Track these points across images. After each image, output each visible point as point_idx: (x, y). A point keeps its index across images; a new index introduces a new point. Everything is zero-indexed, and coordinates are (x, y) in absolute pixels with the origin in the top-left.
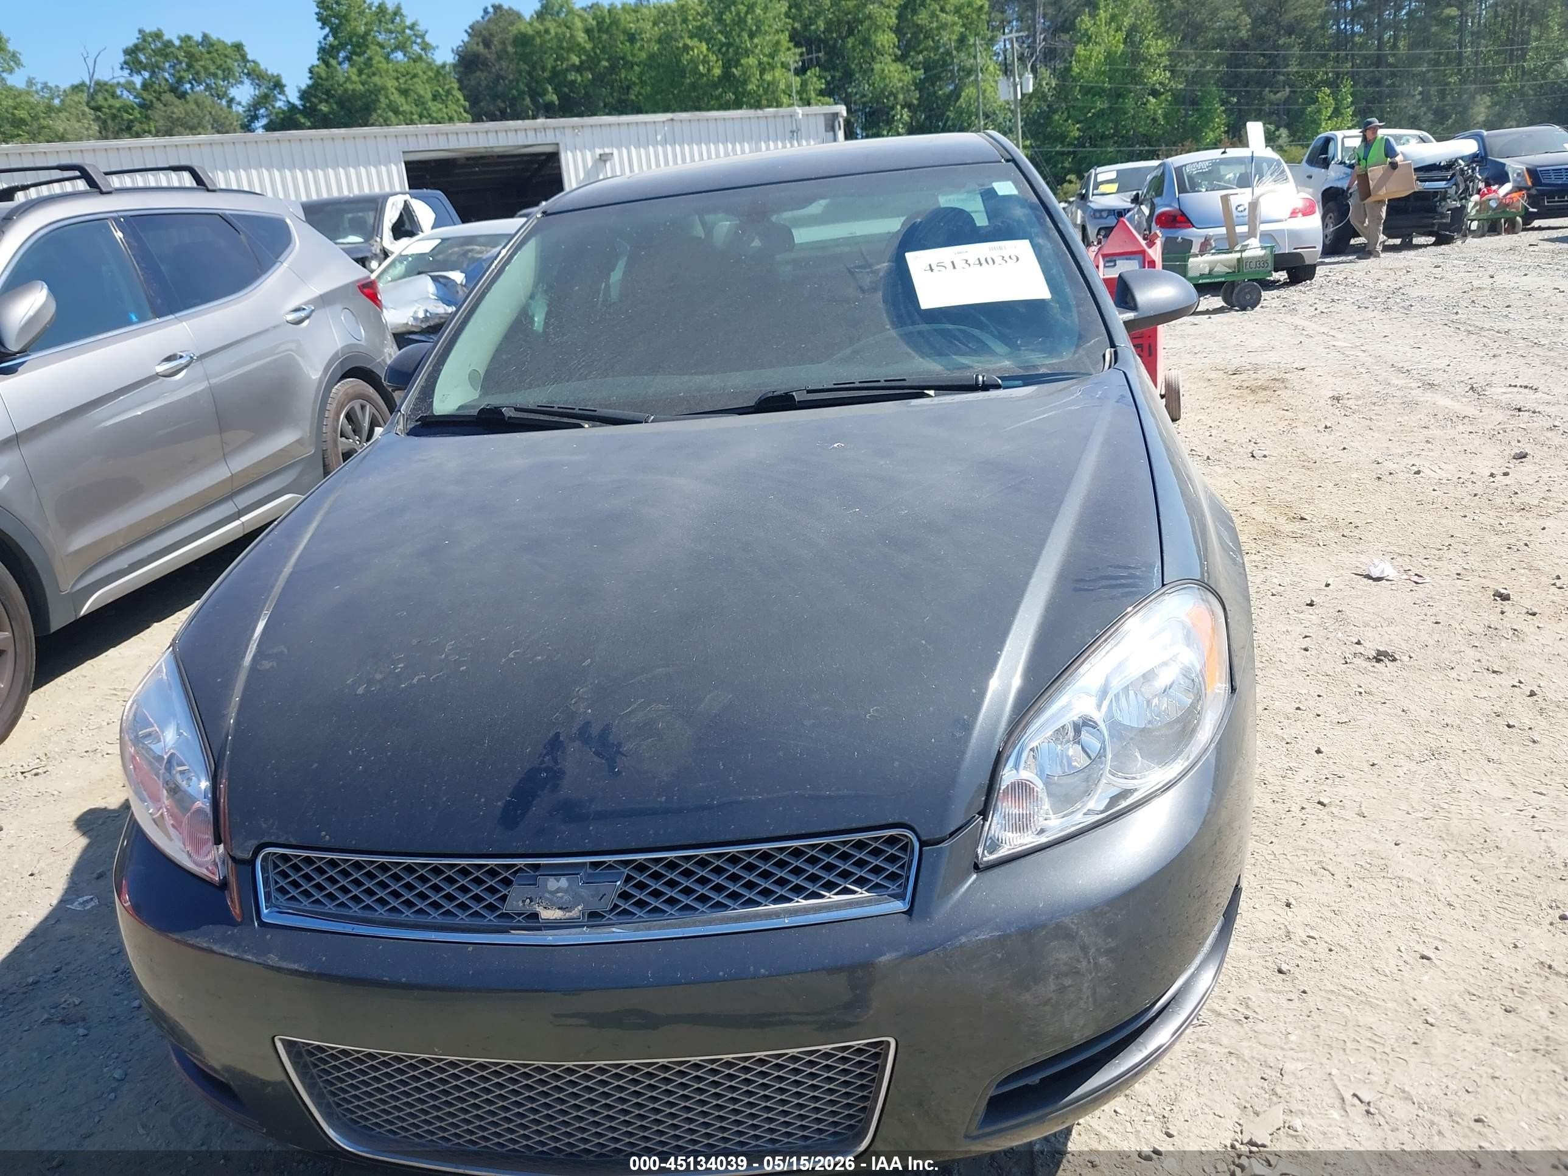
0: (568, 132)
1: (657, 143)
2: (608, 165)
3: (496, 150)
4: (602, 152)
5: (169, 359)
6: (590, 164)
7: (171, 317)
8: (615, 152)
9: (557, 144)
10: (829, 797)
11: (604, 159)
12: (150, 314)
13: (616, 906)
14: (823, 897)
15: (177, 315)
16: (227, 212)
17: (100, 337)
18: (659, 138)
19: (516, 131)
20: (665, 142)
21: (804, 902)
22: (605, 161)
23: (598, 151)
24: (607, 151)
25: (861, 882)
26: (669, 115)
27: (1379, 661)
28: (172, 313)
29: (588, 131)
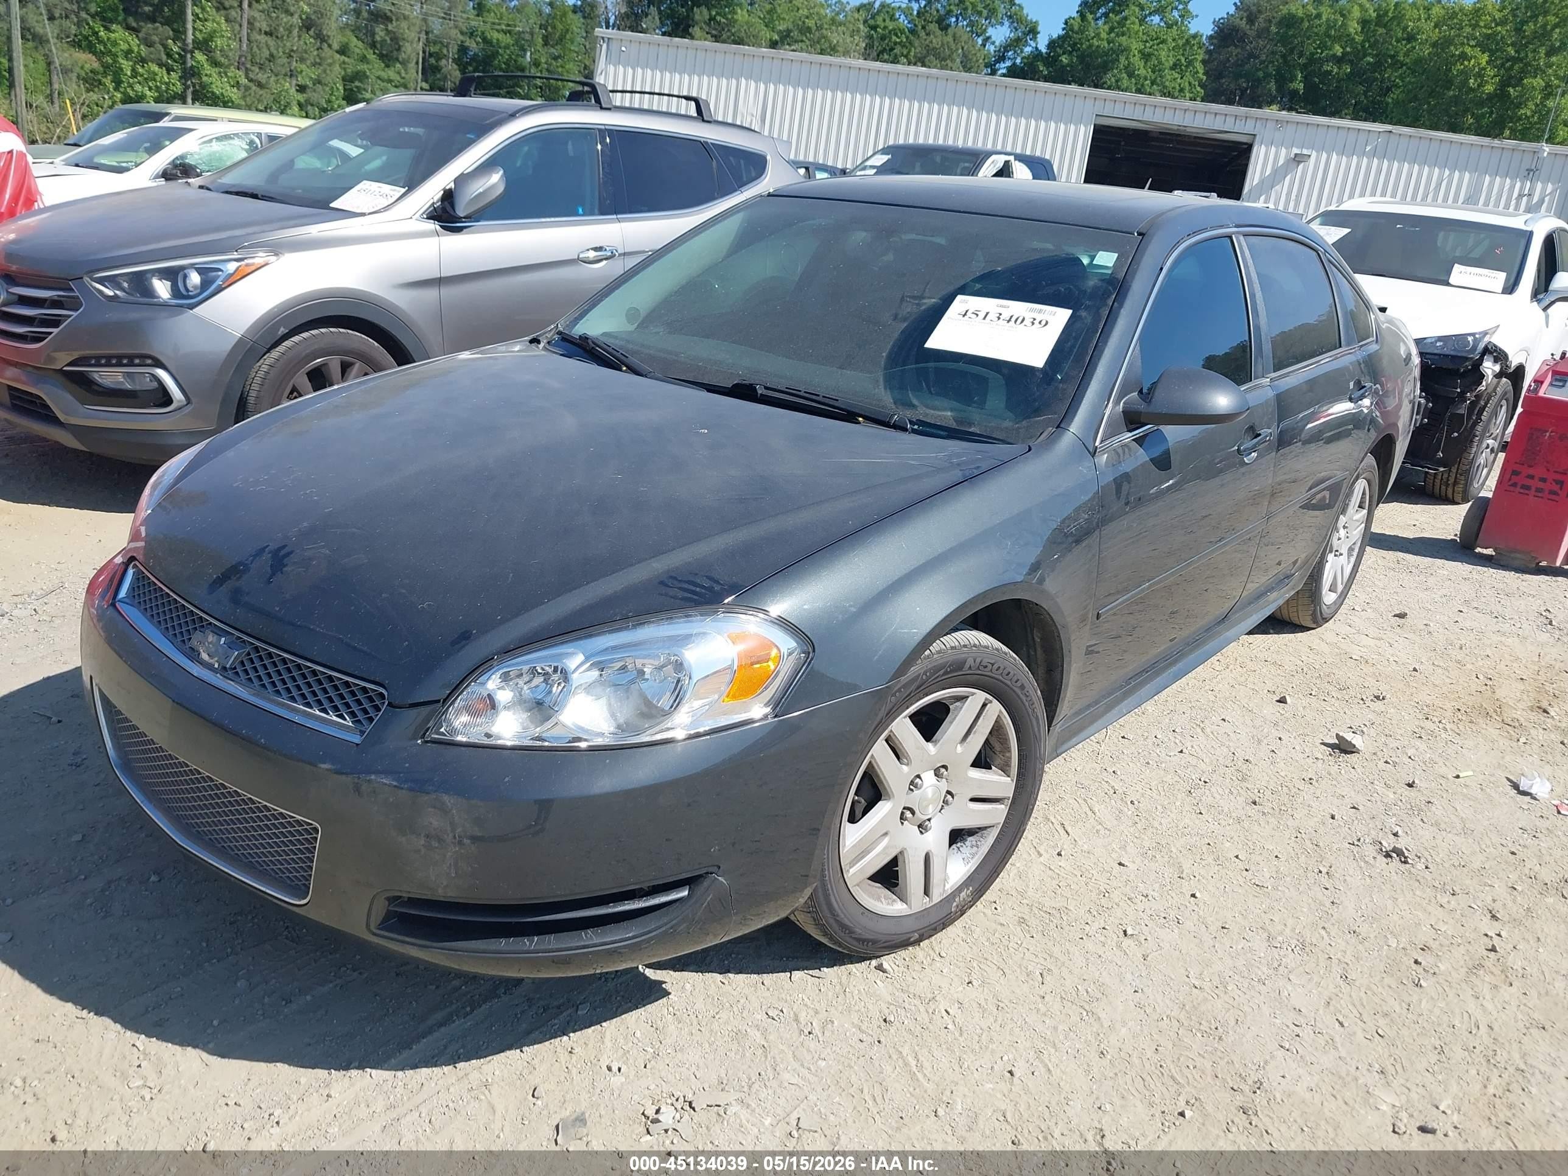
0: (1270, 124)
1: (1364, 153)
2: (1301, 166)
3: (1188, 130)
4: (1298, 152)
5: (596, 249)
6: (1281, 162)
7: (614, 216)
8: (1314, 154)
9: (1255, 135)
10: (355, 647)
11: (1298, 159)
12: (596, 211)
13: (235, 668)
14: (328, 714)
15: (619, 216)
16: (709, 141)
17: (543, 220)
18: (1368, 148)
19: (1216, 114)
20: (1374, 154)
21: (318, 712)
22: (1299, 162)
23: (1296, 151)
24: (1305, 152)
25: (353, 714)
26: (1389, 127)
27: (1388, 855)
28: (616, 213)
29: (1291, 128)
